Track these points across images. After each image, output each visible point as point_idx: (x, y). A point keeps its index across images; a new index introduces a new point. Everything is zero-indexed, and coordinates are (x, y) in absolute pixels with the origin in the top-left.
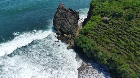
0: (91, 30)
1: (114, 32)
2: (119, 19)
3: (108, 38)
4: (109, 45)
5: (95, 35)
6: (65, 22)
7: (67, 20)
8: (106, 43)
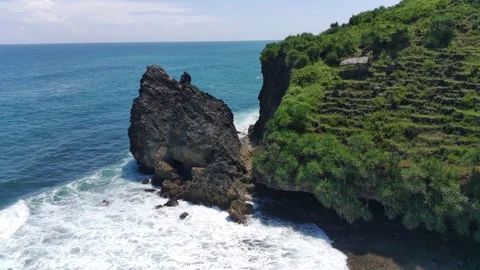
0: (313, 111)
1: (411, 93)
2: (400, 53)
3: (402, 116)
4: (423, 141)
5: (340, 123)
6: (186, 116)
7: (194, 107)
8: (403, 138)
